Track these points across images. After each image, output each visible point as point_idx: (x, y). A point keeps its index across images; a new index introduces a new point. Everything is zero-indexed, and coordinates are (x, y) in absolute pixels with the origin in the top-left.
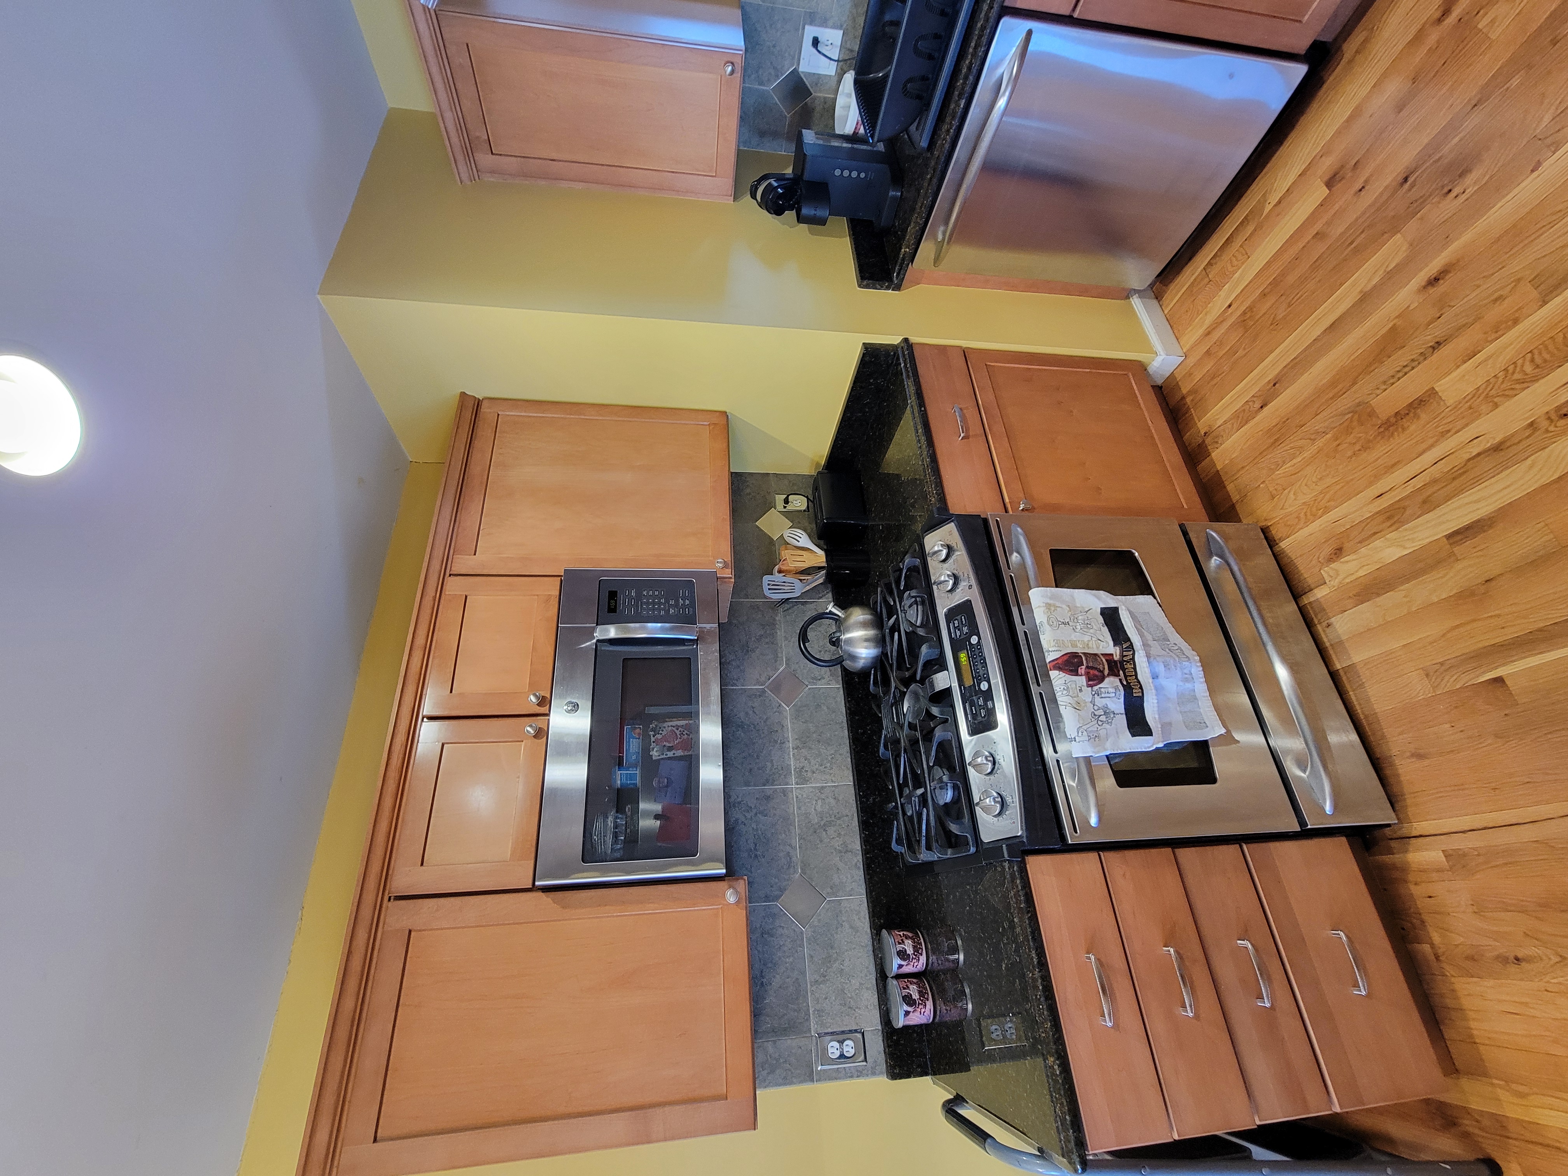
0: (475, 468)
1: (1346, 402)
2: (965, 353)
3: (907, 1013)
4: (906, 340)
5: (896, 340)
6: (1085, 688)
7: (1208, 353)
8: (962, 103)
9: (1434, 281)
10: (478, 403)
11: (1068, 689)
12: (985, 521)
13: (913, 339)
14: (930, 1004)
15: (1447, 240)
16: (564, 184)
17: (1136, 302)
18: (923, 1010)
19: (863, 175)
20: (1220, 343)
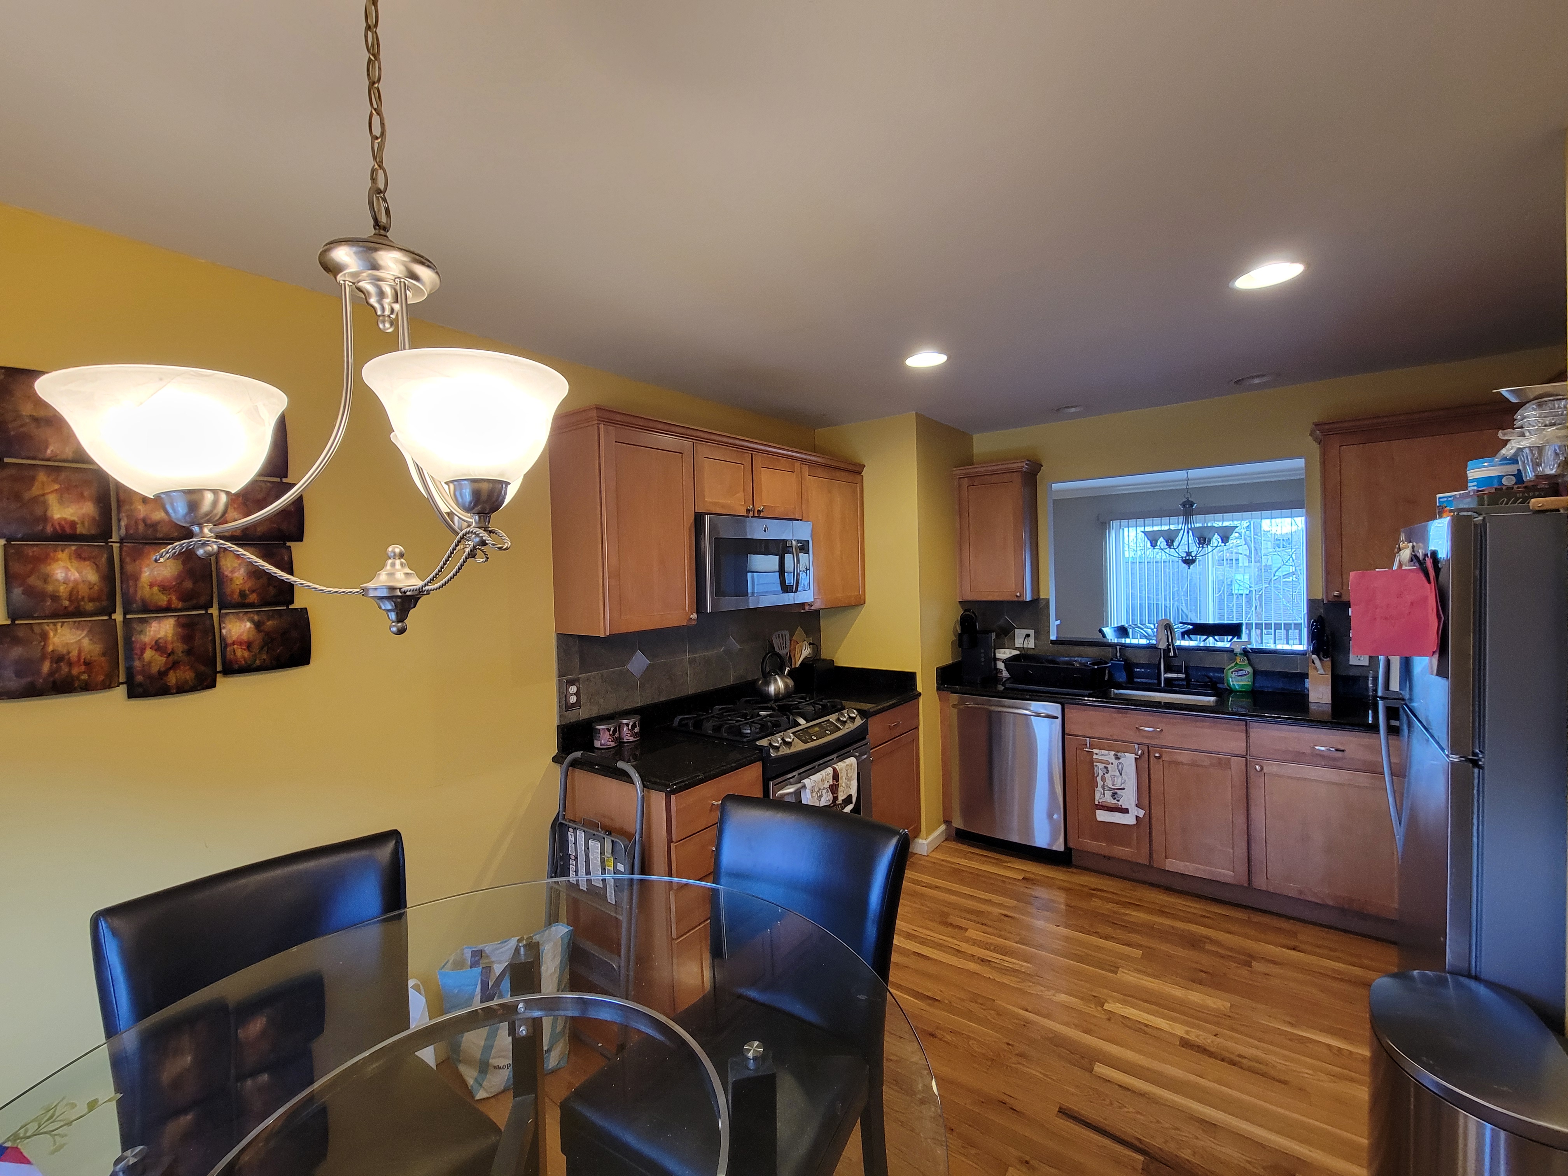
0: (839, 474)
1: (945, 909)
2: (917, 728)
3: (627, 725)
4: (920, 694)
5: (919, 689)
6: (828, 784)
7: (934, 863)
8: (1028, 697)
9: (1007, 916)
10: (860, 473)
11: (828, 775)
12: (864, 738)
13: (921, 699)
14: (632, 739)
15: (1023, 914)
16: (957, 518)
17: (943, 827)
18: (610, 740)
19: (982, 664)
20: (942, 865)
